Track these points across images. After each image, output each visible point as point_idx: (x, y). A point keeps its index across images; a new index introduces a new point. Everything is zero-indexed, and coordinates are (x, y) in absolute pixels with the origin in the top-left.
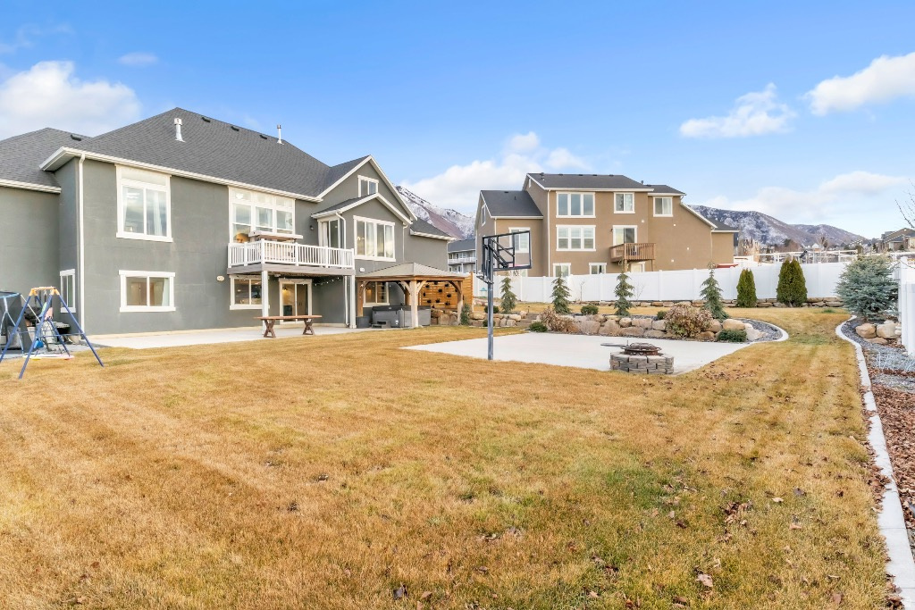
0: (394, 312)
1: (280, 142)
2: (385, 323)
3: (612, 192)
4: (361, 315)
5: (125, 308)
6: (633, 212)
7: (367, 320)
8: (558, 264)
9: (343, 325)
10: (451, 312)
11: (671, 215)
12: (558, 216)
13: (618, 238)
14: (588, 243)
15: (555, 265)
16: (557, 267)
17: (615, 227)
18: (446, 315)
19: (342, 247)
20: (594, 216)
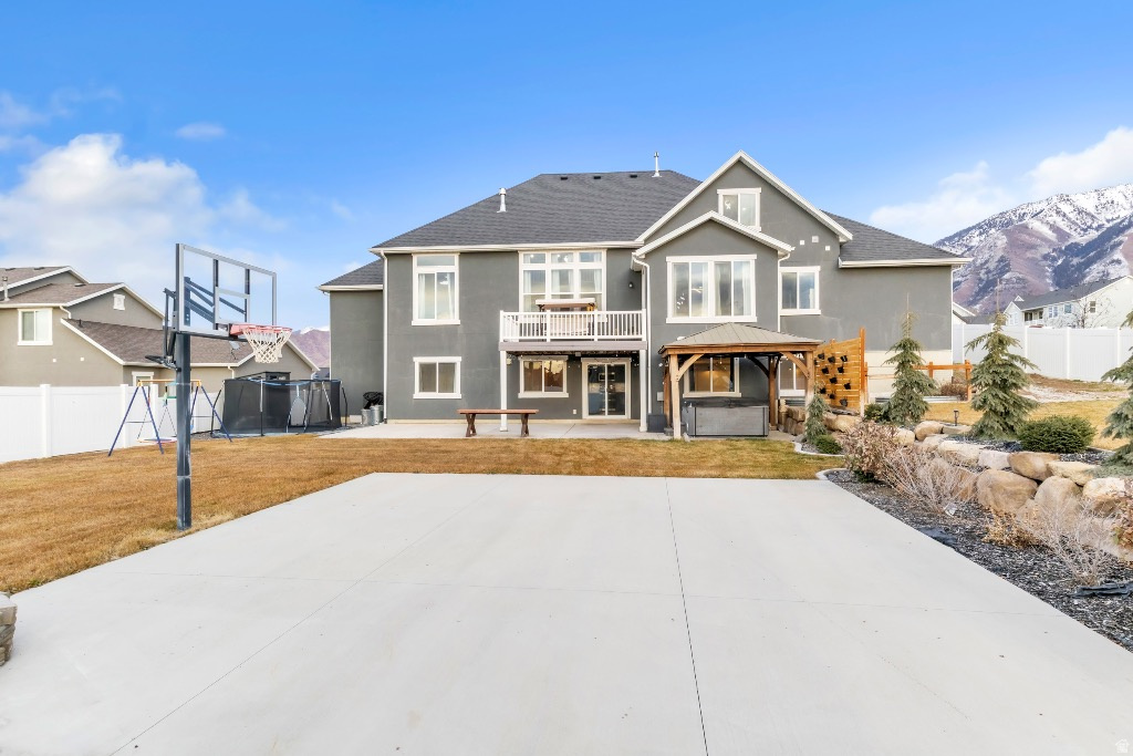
1: (657, 175)
5: (418, 395)
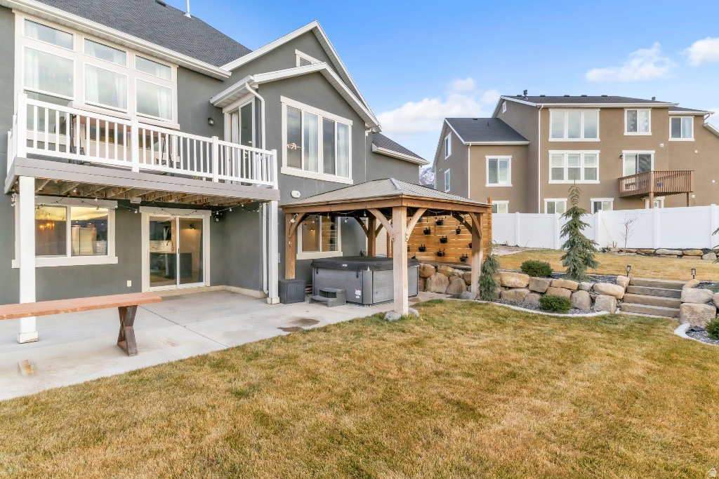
0: (354, 274)
2: (334, 295)
3: (622, 109)
4: (291, 275)
6: (650, 133)
7: (301, 287)
8: (551, 200)
9: (256, 293)
10: (450, 270)
11: (692, 139)
12: (551, 139)
13: (629, 167)
14: (590, 173)
15: (547, 200)
16: (549, 203)
17: (625, 152)
18: (442, 276)
19: (258, 145)
20: (598, 139)
